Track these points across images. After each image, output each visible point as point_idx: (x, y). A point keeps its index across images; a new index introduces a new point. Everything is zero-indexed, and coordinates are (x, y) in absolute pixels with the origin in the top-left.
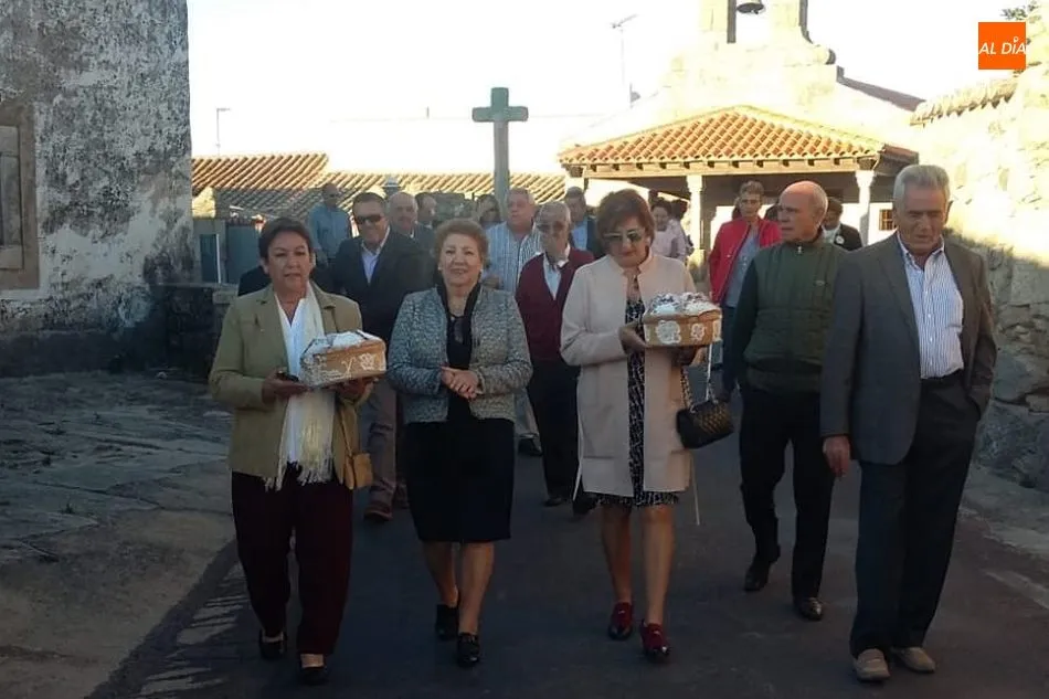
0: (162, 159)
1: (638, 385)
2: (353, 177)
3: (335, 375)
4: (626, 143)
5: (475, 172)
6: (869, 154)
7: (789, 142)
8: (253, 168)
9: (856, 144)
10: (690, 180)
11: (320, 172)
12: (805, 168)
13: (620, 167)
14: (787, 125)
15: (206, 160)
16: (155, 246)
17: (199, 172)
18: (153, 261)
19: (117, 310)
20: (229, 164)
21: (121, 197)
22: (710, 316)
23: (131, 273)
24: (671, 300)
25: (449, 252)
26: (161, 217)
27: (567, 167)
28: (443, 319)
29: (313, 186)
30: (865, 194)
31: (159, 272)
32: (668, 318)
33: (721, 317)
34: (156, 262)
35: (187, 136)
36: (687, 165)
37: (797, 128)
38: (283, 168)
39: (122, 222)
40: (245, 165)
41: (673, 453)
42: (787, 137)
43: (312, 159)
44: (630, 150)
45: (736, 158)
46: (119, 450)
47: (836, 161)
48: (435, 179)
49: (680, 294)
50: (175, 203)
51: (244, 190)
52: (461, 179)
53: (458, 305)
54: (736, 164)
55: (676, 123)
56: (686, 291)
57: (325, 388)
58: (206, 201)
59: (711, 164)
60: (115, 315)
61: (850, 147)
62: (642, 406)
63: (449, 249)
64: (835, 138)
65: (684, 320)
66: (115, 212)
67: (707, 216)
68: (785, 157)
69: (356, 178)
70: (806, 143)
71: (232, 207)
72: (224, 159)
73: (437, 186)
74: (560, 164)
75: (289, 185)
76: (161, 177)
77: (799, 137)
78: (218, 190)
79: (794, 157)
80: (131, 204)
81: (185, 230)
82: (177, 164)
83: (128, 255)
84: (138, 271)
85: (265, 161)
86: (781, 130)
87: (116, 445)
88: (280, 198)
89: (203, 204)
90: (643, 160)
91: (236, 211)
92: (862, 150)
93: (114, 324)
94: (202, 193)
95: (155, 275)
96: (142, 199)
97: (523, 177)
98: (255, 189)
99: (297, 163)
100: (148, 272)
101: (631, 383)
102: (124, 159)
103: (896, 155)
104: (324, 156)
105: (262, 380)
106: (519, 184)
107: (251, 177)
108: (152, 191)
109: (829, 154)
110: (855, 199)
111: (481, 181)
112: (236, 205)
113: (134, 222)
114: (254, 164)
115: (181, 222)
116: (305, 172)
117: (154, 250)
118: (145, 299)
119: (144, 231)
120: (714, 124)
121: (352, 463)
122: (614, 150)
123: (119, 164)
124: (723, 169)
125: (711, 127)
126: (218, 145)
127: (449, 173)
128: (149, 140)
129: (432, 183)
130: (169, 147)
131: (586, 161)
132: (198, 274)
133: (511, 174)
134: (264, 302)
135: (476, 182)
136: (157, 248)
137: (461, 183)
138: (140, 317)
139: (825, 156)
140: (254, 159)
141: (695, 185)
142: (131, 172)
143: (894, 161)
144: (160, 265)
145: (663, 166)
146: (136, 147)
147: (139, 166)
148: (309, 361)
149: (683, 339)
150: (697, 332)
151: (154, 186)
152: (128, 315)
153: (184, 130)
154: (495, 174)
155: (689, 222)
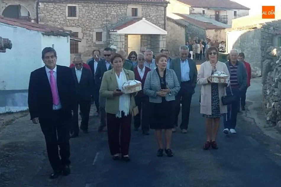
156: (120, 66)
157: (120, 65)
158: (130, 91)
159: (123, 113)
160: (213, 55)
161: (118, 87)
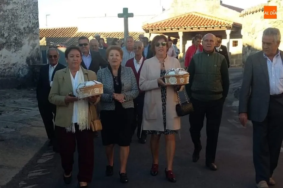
0: (31, 29)
1: (164, 97)
2: (85, 34)
3: (86, 95)
4: (161, 23)
5: (119, 32)
6: (229, 25)
7: (207, 22)
8: (57, 31)
9: (226, 22)
10: (179, 33)
11: (76, 32)
12: (212, 29)
13: (160, 30)
14: (206, 17)
15: (43, 29)
16: (29, 54)
17: (41, 33)
18: (29, 58)
19: (19, 72)
20: (50, 30)
21: (20, 40)
22: (186, 76)
23: (23, 61)
24: (174, 70)
25: (111, 56)
26: (31, 46)
27: (145, 30)
28: (112, 77)
29: (73, 36)
30: (228, 36)
31: (31, 61)
32: (173, 76)
33: (189, 76)
34: (30, 58)
35: (38, 23)
36: (178, 29)
37: (209, 18)
38: (65, 31)
39: (20, 47)
40: (54, 31)
41: (175, 118)
42: (206, 21)
43: (73, 29)
44: (162, 25)
45: (192, 27)
46: (21, 110)
47: (220, 27)
48: (108, 34)
49: (176, 69)
50: (35, 42)
51: (54, 38)
52: (115, 34)
53: (115, 72)
54: (192, 28)
55: (175, 17)
56: (178, 68)
57: (84, 99)
58: (44, 41)
59: (185, 29)
60: (19, 73)
61: (224, 23)
62: (166, 104)
63: (111, 55)
64: (219, 21)
65: (178, 77)
66: (18, 44)
67: (184, 43)
68: (206, 26)
69: (86, 34)
70: (211, 22)
71: (51, 43)
72: (48, 29)
73: (108, 36)
74: (143, 30)
75: (67, 36)
76: (31, 34)
77: (210, 21)
78: (47, 38)
79: (208, 26)
80: (22, 42)
81: (37, 49)
82: (35, 30)
83: (22, 56)
84: (25, 61)
85: (60, 30)
86: (205, 19)
87: (19, 109)
88: (64, 40)
89: (43, 42)
90: (166, 28)
91: (52, 44)
92: (227, 24)
93: (18, 76)
94: (42, 39)
95: (30, 62)
96: (25, 41)
97: (133, 33)
98: (57, 37)
99: (69, 30)
100: (28, 61)
101: (162, 96)
102: (20, 29)
103: (237, 25)
104: (77, 28)
105: (65, 97)
106: (132, 35)
107: (56, 34)
108: (28, 38)
109: (218, 25)
110: (225, 38)
111: (121, 34)
112: (52, 42)
113: (23, 47)
114: (57, 30)
115: (37, 47)
116: (71, 33)
117: (29, 55)
118: (27, 68)
119: (26, 50)
120: (186, 17)
121: (93, 123)
122: (158, 25)
123: (19, 31)
124: (188, 30)
125: (185, 18)
126: (47, 25)
127: (112, 32)
128: (27, 24)
129: (107, 35)
130: (33, 26)
131: (150, 28)
132: (42, 61)
133: (129, 32)
134: (66, 72)
135: (119, 35)
136: (30, 54)
137: (115, 35)
138: (26, 74)
139: (217, 26)
140: (57, 29)
141: (181, 35)
142: (22, 33)
143: (236, 27)
144: (31, 59)
145: (172, 29)
146: (24, 26)
147: (24, 31)
148: (78, 91)
149: (177, 83)
150: (182, 81)
151: (29, 37)
152: (22, 73)
153: (37, 21)
154: (125, 32)
155: (179, 45)
156: (76, 62)
157: (77, 60)
158: (87, 94)
159: (77, 125)
160: (161, 46)
161: (72, 91)
